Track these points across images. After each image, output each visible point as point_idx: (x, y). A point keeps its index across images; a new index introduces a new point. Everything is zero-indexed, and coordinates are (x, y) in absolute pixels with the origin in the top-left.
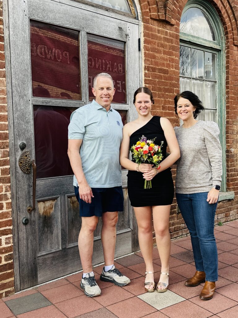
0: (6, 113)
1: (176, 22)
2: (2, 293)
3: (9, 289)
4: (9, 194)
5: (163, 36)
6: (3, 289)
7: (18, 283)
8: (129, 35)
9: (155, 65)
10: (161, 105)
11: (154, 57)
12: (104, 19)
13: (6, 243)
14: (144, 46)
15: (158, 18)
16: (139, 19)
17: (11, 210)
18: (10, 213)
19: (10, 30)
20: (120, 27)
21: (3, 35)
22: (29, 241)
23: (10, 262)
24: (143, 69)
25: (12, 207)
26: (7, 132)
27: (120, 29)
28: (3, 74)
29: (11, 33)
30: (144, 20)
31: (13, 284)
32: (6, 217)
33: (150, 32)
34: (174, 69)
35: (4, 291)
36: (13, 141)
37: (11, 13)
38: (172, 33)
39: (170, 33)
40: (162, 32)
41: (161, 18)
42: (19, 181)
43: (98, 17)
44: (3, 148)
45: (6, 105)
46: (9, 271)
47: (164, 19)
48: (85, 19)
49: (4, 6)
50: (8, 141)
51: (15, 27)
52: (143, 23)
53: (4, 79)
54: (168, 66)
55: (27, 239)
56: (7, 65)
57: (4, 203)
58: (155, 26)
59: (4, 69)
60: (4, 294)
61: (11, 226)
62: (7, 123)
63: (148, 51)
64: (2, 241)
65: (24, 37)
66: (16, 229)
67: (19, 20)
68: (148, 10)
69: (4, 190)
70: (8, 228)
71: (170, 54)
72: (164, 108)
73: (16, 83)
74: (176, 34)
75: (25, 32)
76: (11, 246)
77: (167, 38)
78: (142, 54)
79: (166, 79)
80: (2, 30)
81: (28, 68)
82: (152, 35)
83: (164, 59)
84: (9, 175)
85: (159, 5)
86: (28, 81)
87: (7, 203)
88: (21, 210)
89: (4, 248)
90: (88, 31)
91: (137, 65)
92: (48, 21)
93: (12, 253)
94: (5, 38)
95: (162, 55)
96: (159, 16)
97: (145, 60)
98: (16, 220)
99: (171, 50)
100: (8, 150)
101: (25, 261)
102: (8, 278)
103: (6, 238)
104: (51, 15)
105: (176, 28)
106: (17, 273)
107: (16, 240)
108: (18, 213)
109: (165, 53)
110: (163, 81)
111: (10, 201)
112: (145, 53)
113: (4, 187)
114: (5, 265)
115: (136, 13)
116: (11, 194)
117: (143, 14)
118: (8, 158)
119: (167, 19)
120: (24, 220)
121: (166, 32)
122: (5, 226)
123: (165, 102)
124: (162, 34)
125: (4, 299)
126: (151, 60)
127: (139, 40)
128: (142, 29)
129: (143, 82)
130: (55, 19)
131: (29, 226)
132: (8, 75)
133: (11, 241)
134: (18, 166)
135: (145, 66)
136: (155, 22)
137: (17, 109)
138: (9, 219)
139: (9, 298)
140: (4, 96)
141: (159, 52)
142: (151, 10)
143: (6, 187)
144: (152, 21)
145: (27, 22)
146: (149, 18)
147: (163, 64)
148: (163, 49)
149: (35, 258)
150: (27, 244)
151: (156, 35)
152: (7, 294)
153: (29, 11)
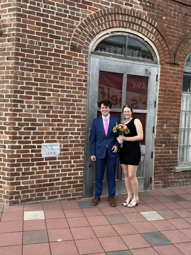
0: (85, 115)
1: (182, 63)
2: (77, 198)
3: (80, 196)
4: (83, 152)
5: (172, 72)
6: (77, 196)
7: (84, 194)
8: (151, 73)
9: (166, 88)
10: (168, 110)
11: (166, 84)
12: (137, 66)
13: (80, 174)
14: (160, 78)
15: (170, 62)
16: (158, 63)
17: (83, 159)
18: (83, 161)
19: (90, 76)
20: (146, 69)
21: (87, 79)
22: (91, 175)
23: (81, 183)
24: (158, 91)
25: (84, 158)
26: (85, 123)
27: (146, 70)
28: (85, 97)
29: (90, 78)
30: (161, 64)
31: (82, 194)
32: (82, 163)
33: (164, 70)
34: (179, 90)
35: (78, 197)
36: (87, 128)
37: (91, 69)
38: (179, 70)
39: (177, 69)
40: (172, 70)
41: (171, 62)
42: (88, 146)
43: (134, 66)
44: (83, 131)
45: (85, 111)
46: (81, 188)
47: (174, 62)
48: (127, 67)
49: (88, 66)
50: (85, 128)
51: (92, 75)
52: (160, 66)
53: (86, 99)
54: (175, 88)
55: (90, 174)
56: (87, 93)
57: (81, 156)
58: (168, 67)
59: (86, 95)
60: (78, 198)
61: (83, 167)
62: (85, 119)
63: (162, 80)
64: (79, 173)
65: (96, 79)
66: (85, 169)
67: (94, 72)
68: (164, 58)
69: (81, 150)
70: (82, 167)
71: (176, 81)
72: (170, 112)
73: (91, 101)
74: (182, 70)
75: (97, 77)
76: (82, 176)
77: (175, 73)
78: (158, 83)
79: (172, 95)
80: (86, 77)
81: (97, 94)
82: (166, 72)
83: (172, 84)
84: (84, 143)
85: (171, 55)
86: (96, 100)
87: (82, 156)
88: (88, 160)
89: (79, 177)
90: (128, 74)
91: (155, 89)
92: (108, 71)
93: (83, 179)
94: (88, 81)
95: (171, 82)
96: (170, 61)
97: (160, 86)
98: (85, 164)
99: (177, 79)
100: (85, 132)
101: (88, 184)
102: (80, 191)
103: (81, 172)
104: (110, 68)
105: (182, 66)
106: (84, 189)
107: (85, 174)
108: (87, 161)
109: (173, 81)
110: (171, 96)
111: (83, 155)
112: (160, 82)
113: (81, 148)
114: (79, 184)
115: (157, 61)
116: (84, 152)
117: (161, 61)
118: (84, 135)
119: (175, 62)
120: (89, 165)
121: (175, 69)
122: (81, 167)
123: (171, 109)
124: (172, 71)
125: (77, 200)
126: (164, 86)
127: (157, 75)
128: (160, 69)
129: (158, 98)
130: (112, 69)
131: (91, 168)
132: (88, 97)
133: (83, 174)
134: (88, 139)
135: (160, 89)
136: (168, 65)
137: (90, 113)
138: (83, 163)
139: (79, 200)
140: (85, 107)
141: (169, 80)
142: (166, 58)
143: (82, 149)
144: (166, 64)
145: (98, 72)
146: (164, 62)
147: (172, 87)
148: (172, 79)
149: (93, 184)
150: (90, 176)
151: (168, 71)
152: (79, 198)
153: (99, 67)
